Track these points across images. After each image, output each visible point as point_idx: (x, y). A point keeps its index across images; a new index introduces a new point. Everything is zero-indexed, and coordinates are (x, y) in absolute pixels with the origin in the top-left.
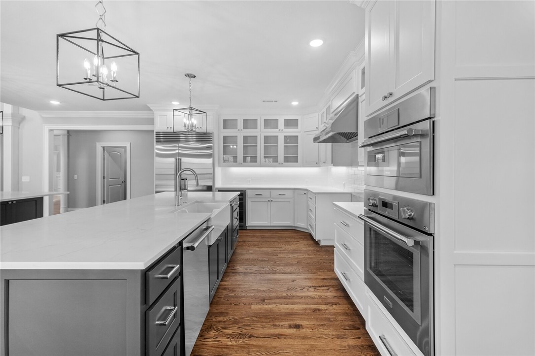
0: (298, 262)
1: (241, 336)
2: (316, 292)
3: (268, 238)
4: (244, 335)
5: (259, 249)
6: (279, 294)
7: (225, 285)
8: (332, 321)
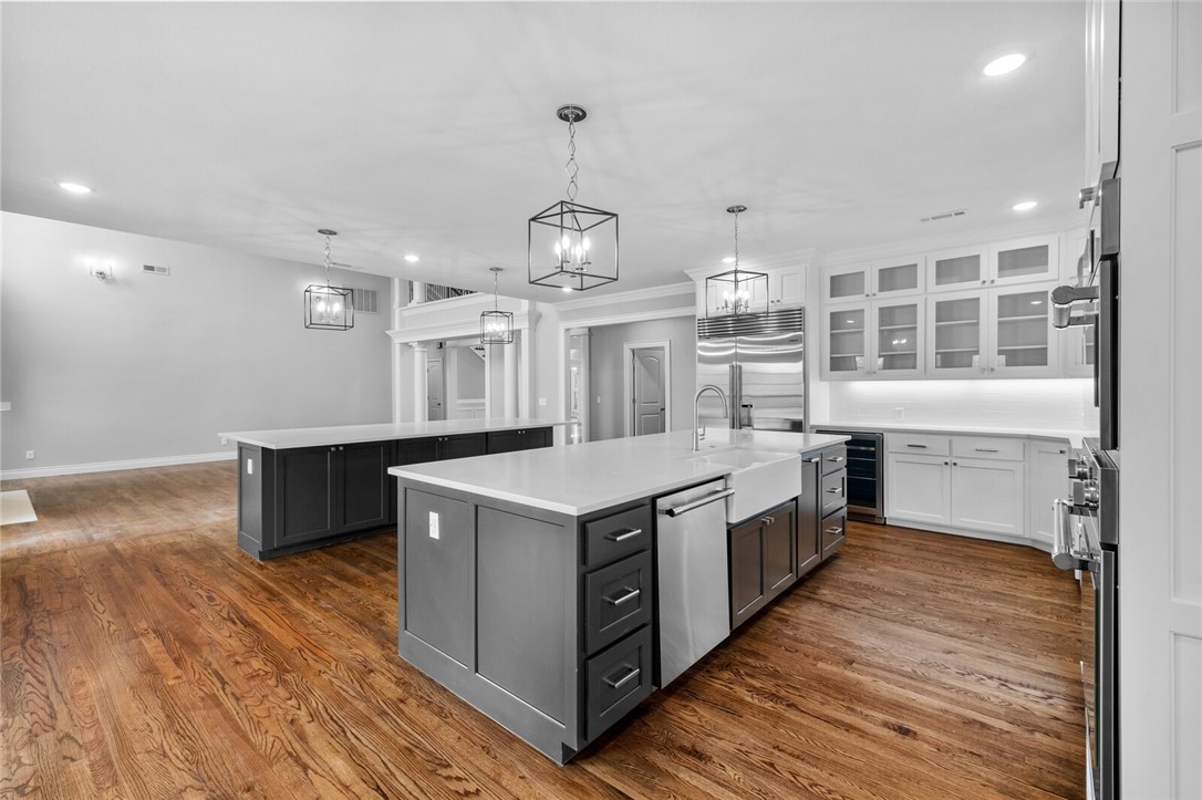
0: (988, 620)
1: (774, 697)
2: (1003, 692)
3: (934, 552)
4: (778, 697)
5: (895, 570)
6: (894, 664)
7: (784, 614)
8: (1006, 758)
